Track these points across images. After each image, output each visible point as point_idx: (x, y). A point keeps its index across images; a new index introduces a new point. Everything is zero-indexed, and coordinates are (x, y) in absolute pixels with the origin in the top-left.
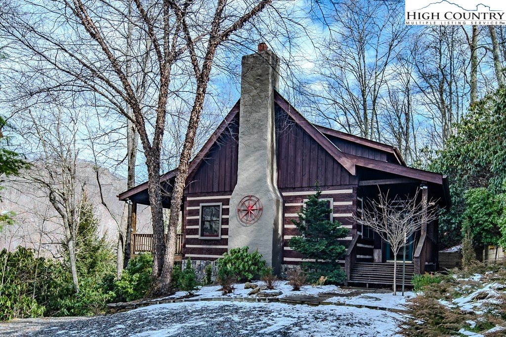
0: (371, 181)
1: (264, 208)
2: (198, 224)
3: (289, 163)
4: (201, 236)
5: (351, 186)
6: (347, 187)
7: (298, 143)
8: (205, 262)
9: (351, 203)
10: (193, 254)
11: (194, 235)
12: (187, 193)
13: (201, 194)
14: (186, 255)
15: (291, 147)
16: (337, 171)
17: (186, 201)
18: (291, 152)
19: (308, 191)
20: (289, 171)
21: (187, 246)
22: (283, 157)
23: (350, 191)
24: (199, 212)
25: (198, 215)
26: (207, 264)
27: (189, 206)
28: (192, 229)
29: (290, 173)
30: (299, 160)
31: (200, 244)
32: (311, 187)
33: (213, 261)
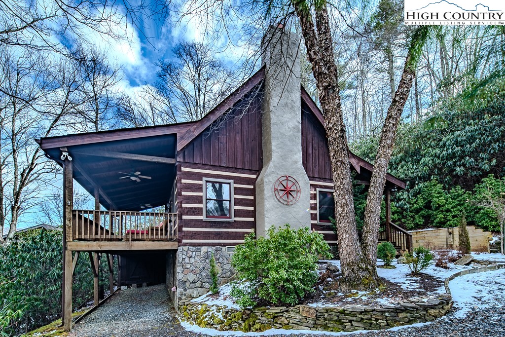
1: (302, 191)
2: (200, 203)
4: (207, 217)
7: (309, 136)
8: (214, 248)
10: (194, 239)
11: (195, 215)
12: (182, 160)
13: (203, 166)
14: (184, 241)
17: (180, 170)
19: (319, 181)
21: (184, 229)
24: (201, 188)
25: (201, 191)
26: (217, 250)
27: (184, 178)
28: (191, 208)
30: (310, 151)
32: (321, 178)
33: (225, 246)
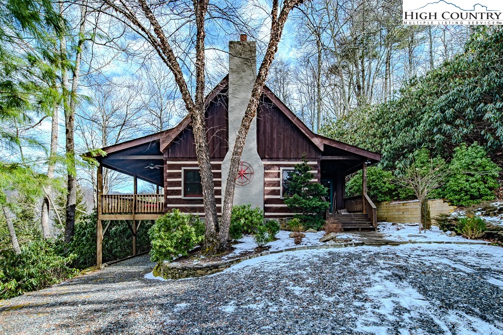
0: (329, 157)
1: (255, 173)
2: (180, 186)
3: (267, 138)
4: (184, 196)
5: (316, 160)
6: (313, 160)
7: (274, 123)
9: (316, 172)
11: (176, 195)
12: (167, 157)
13: (183, 159)
15: (268, 125)
16: (306, 148)
17: (166, 164)
18: (268, 130)
19: (284, 161)
20: (267, 145)
21: (169, 205)
22: (261, 133)
23: (316, 163)
24: (181, 175)
25: (181, 178)
27: (169, 169)
28: (174, 190)
29: (268, 146)
30: (275, 136)
31: (184, 204)
32: (285, 158)
